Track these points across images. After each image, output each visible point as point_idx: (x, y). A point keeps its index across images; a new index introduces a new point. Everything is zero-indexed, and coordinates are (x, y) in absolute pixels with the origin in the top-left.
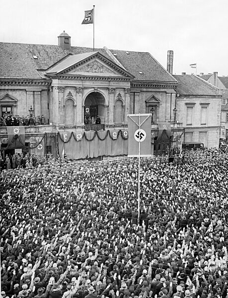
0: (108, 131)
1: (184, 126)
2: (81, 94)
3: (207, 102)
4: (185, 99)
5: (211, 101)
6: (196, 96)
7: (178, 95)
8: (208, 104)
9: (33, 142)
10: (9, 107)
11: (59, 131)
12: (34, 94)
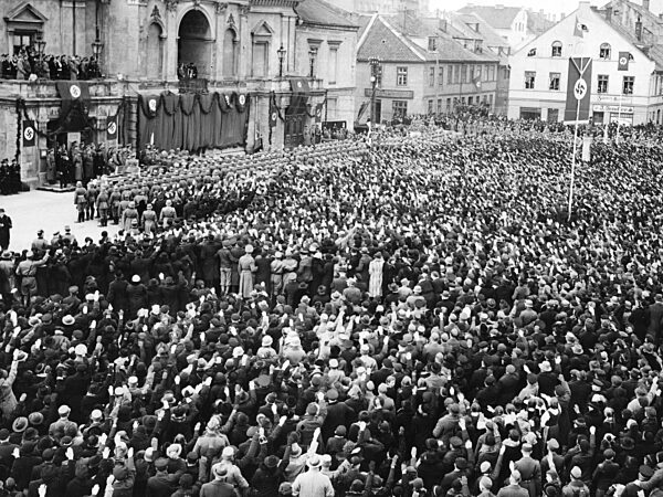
0: (216, 94)
1: (326, 86)
2: (174, 13)
3: (338, 39)
4: (307, 31)
5: (341, 36)
6: (323, 26)
7: (301, 22)
8: (339, 42)
9: (103, 117)
10: (26, 35)
11: (140, 92)
12: (74, 8)
